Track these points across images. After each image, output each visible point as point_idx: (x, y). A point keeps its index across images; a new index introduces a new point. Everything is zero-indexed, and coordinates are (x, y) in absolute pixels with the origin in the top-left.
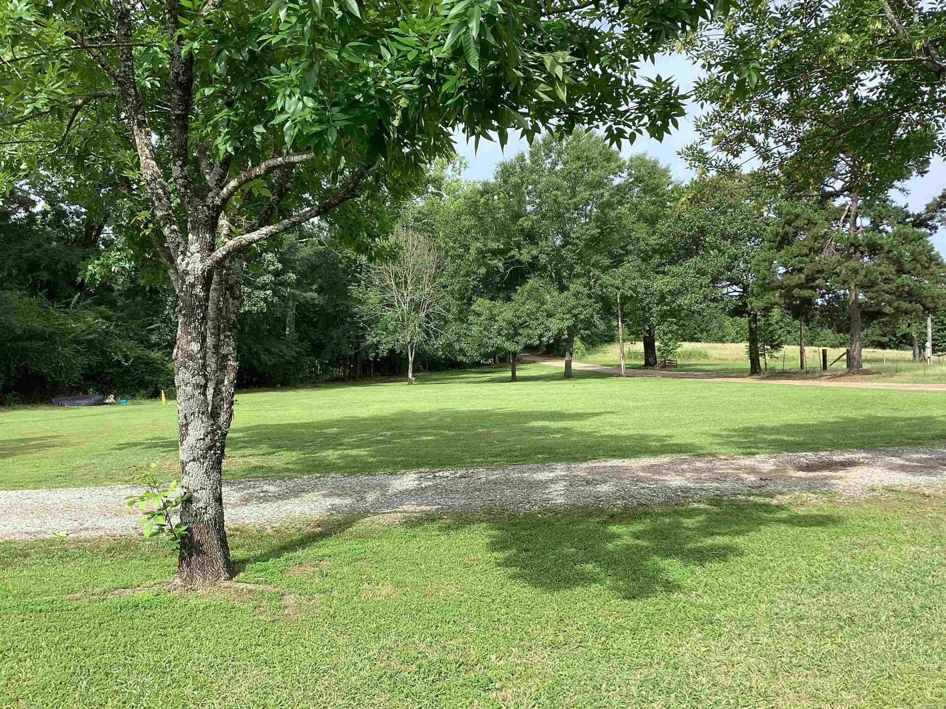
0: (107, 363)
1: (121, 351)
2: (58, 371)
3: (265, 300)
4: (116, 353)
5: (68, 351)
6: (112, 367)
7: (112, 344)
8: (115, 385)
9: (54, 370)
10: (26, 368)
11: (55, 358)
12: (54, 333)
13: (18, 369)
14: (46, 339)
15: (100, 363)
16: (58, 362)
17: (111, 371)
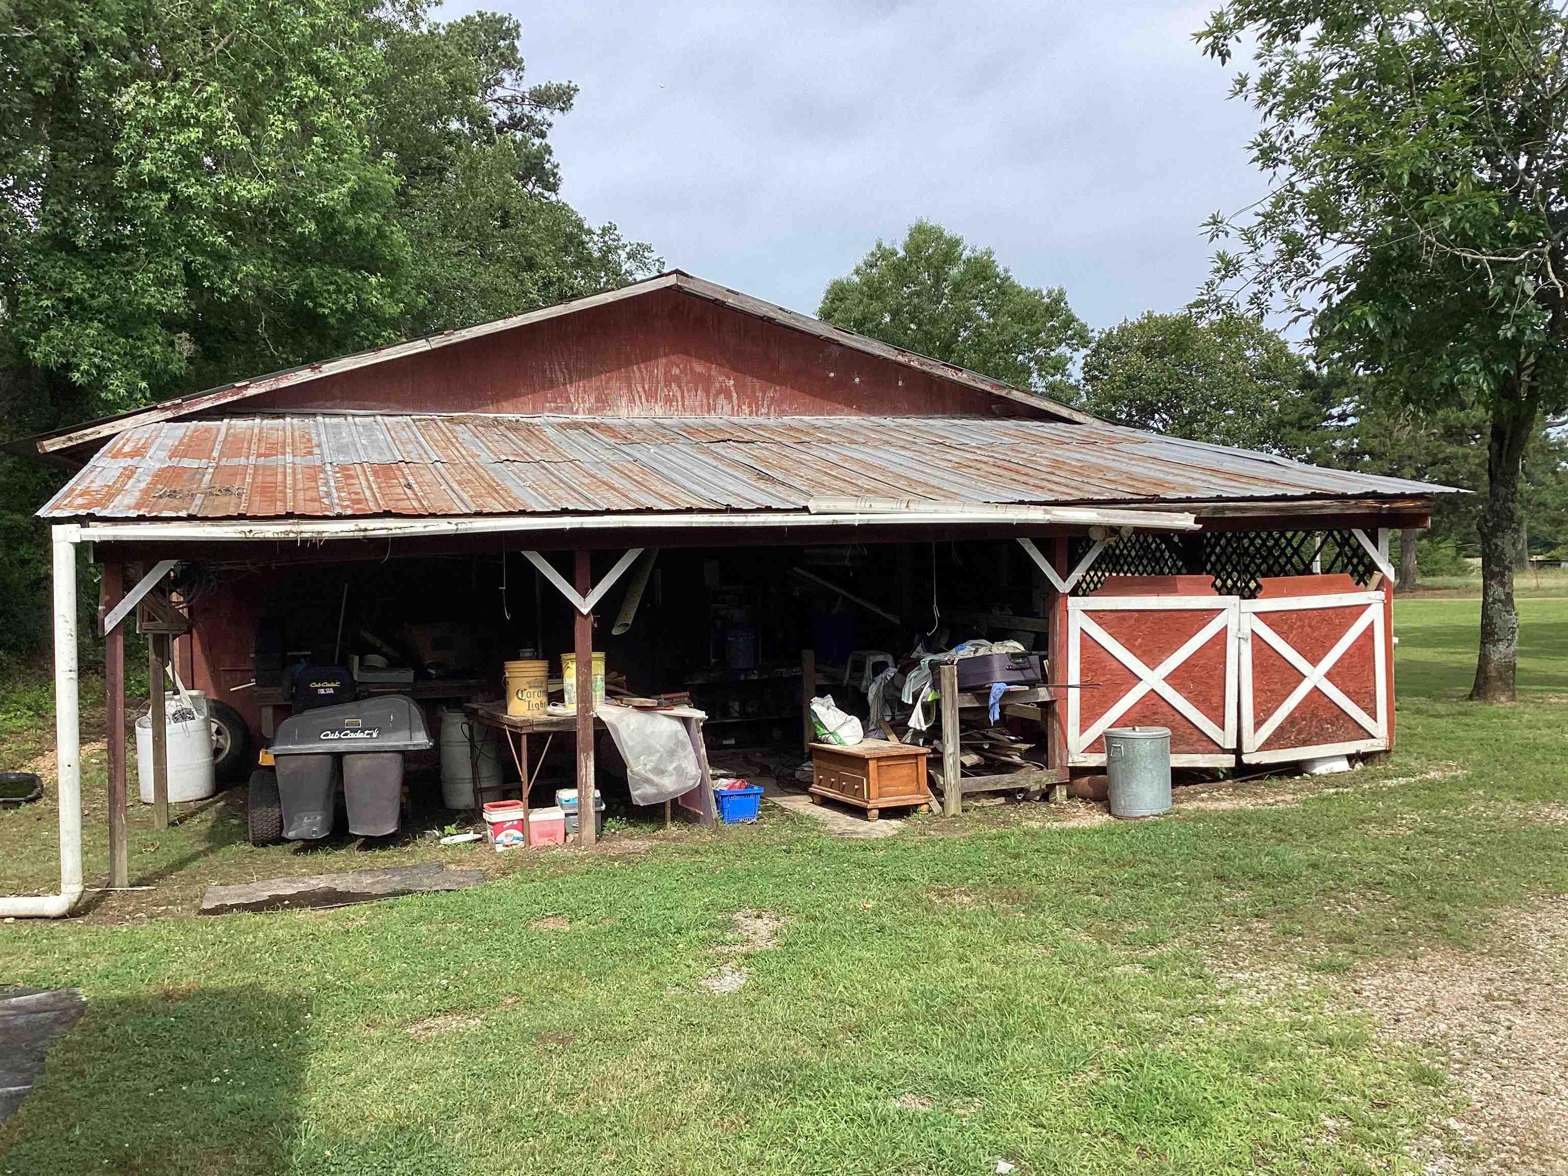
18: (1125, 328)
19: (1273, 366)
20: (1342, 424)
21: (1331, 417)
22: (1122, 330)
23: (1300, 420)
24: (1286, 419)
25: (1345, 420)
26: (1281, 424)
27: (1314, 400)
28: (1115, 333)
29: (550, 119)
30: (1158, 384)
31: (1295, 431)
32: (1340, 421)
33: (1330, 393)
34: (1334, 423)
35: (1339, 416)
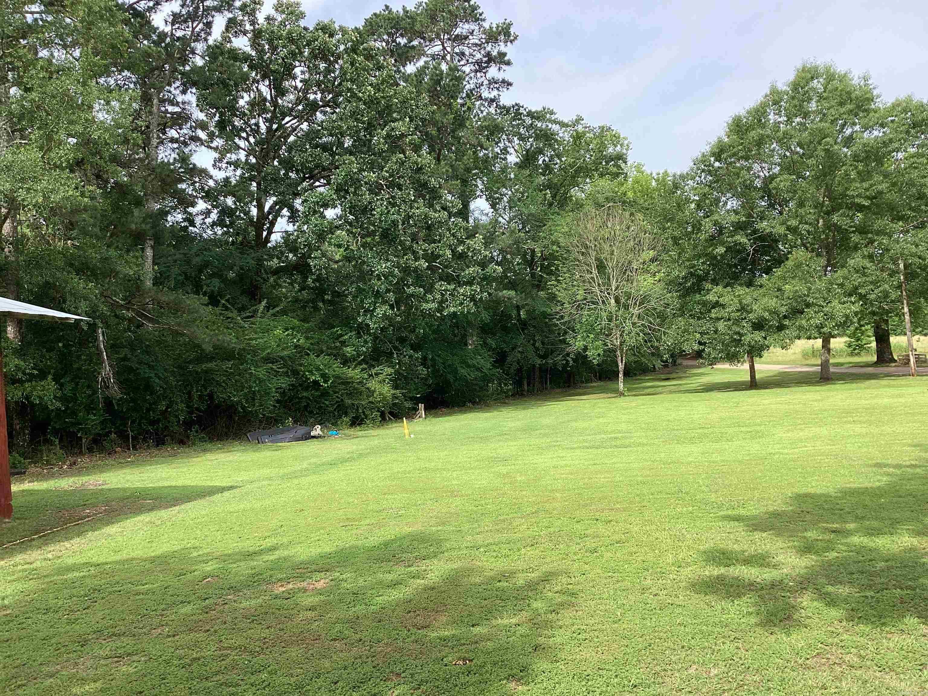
0: (301, 385)
1: (318, 369)
2: (252, 397)
3: (473, 299)
4: (311, 372)
5: (261, 372)
6: (306, 389)
7: (304, 362)
8: (311, 412)
9: (245, 395)
10: (211, 396)
11: (246, 381)
12: (244, 349)
13: (200, 397)
14: (234, 358)
15: (293, 385)
16: (251, 387)
17: (305, 394)
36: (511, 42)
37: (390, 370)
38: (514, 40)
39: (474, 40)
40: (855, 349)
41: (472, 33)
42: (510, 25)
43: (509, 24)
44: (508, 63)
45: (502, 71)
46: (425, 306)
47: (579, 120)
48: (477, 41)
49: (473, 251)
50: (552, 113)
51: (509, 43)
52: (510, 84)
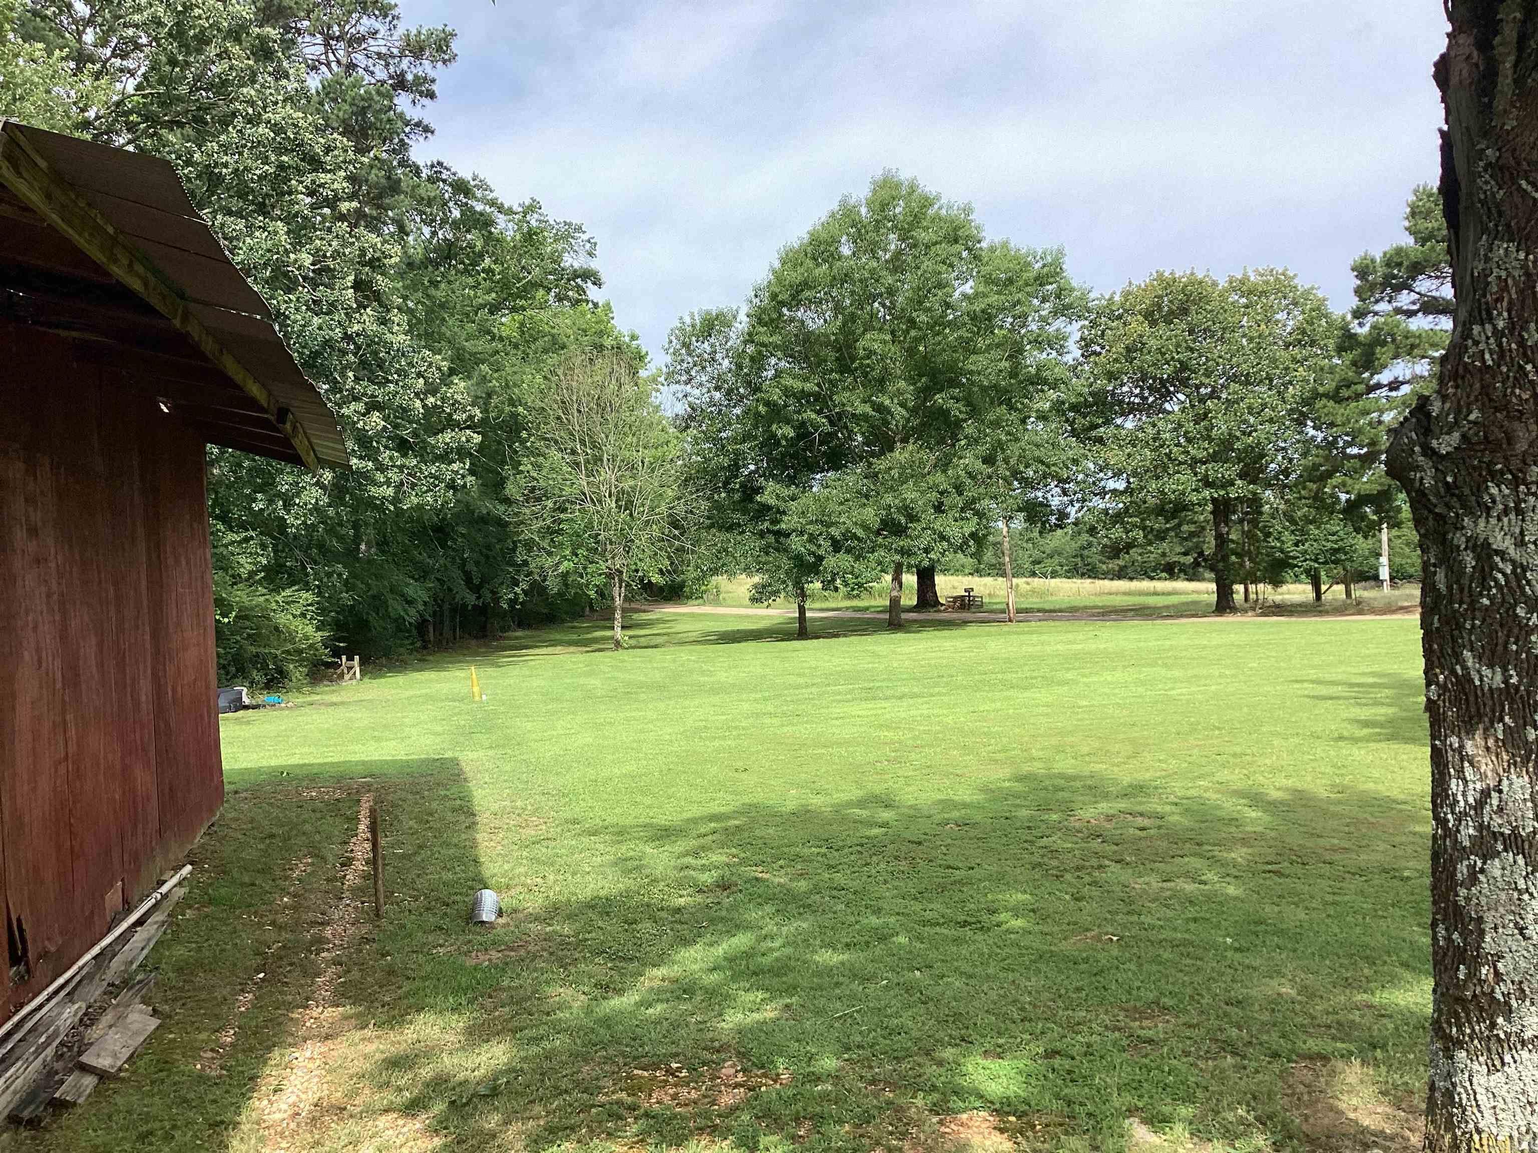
18: (1129, 293)
19: (1308, 329)
20: (1394, 394)
21: (1379, 386)
22: (1126, 295)
23: (1338, 388)
24: (1321, 390)
25: (1397, 389)
26: (1316, 395)
27: (1354, 363)
28: (1117, 298)
29: (431, 73)
30: (1163, 354)
31: (1331, 403)
32: (1391, 390)
33: (1374, 354)
34: (1384, 392)
35: (1390, 384)
36: (445, 62)
37: (307, 596)
38: (450, 60)
39: (375, 45)
40: (853, 589)
41: (374, 34)
42: (453, 35)
43: (451, 34)
44: (431, 95)
45: (419, 106)
46: (374, 491)
47: (532, 208)
48: (384, 50)
49: (453, 405)
50: (488, 188)
51: (440, 64)
52: (427, 130)
